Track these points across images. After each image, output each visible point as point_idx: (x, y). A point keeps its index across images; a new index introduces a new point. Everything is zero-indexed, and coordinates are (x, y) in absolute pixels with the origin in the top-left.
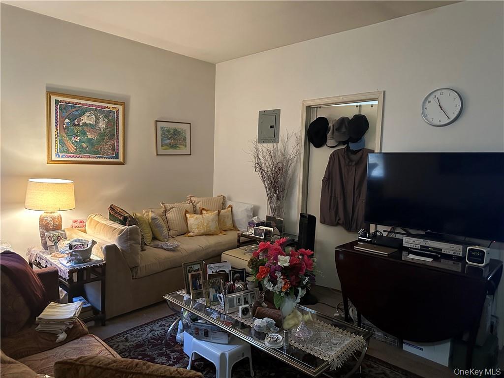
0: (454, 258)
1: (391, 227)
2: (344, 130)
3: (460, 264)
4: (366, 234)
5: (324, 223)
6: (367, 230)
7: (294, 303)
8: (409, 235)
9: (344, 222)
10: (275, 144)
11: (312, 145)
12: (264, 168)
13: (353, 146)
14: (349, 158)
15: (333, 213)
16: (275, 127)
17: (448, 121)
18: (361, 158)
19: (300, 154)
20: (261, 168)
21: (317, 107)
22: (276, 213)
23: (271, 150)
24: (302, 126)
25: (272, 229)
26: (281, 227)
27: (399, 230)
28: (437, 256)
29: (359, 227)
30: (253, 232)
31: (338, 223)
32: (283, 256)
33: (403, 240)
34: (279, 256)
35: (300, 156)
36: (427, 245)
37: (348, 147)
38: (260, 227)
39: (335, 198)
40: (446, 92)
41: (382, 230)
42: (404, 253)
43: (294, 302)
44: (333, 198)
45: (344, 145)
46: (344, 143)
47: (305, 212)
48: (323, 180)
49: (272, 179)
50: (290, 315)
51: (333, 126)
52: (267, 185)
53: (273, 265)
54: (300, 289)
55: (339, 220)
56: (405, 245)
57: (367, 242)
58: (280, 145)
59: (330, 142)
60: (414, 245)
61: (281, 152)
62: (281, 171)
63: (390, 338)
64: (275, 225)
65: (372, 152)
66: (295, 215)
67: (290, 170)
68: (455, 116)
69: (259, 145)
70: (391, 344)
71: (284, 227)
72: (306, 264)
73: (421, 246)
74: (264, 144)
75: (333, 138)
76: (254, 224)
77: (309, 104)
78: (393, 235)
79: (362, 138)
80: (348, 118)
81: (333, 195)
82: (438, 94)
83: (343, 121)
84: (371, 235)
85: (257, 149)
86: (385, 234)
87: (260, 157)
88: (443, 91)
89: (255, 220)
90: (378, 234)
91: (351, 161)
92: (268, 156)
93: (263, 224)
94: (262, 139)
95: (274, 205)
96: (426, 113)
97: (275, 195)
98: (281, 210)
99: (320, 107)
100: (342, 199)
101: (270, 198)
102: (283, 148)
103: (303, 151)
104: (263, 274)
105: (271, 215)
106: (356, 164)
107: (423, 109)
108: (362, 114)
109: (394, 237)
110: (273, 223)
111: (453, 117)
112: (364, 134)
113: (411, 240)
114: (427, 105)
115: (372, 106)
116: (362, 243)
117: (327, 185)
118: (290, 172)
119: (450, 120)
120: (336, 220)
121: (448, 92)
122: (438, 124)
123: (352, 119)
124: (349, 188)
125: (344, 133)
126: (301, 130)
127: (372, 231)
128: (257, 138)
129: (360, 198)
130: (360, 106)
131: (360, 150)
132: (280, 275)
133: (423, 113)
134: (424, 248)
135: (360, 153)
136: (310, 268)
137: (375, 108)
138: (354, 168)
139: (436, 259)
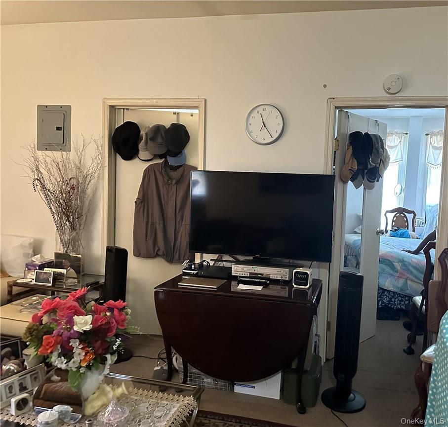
0: (282, 282)
1: (218, 255)
2: (160, 140)
3: (287, 288)
4: (191, 265)
5: (139, 257)
6: (192, 260)
7: (99, 377)
8: (238, 262)
9: (165, 253)
10: (64, 153)
11: (119, 158)
12: (49, 186)
13: (172, 161)
14: (168, 175)
15: (151, 242)
16: (63, 129)
17: (271, 140)
18: (182, 175)
19: (103, 167)
20: (43, 186)
21: (124, 109)
22: (70, 247)
23: (59, 160)
24: (104, 131)
25: (64, 271)
26: (78, 266)
27: (226, 257)
28: (266, 283)
29: (182, 258)
30: (34, 277)
31: (157, 254)
32: (81, 317)
33: (231, 268)
34: (75, 317)
35: (103, 170)
36: (256, 272)
37: (166, 162)
38: (45, 269)
39: (153, 224)
40: (269, 109)
41: (209, 258)
42: (233, 283)
43: (100, 374)
44: (150, 224)
45: (161, 158)
46: (161, 157)
47: (112, 245)
48: (136, 202)
49: (61, 201)
50: (94, 394)
51: (146, 134)
52: (54, 210)
53: (66, 332)
54: (108, 356)
55: (159, 250)
56: (234, 274)
57: (193, 275)
58: (72, 155)
59: (143, 154)
60: (243, 273)
61: (75, 164)
62: (76, 191)
63: (221, 383)
64: (69, 264)
65: (195, 169)
66: (99, 248)
67: (89, 189)
68: (277, 135)
69: (40, 153)
70: (221, 389)
71: (83, 265)
72: (116, 322)
73: (250, 273)
74: (47, 152)
75: (146, 149)
76: (35, 266)
77: (113, 103)
78: (220, 264)
79: (183, 151)
80: (164, 126)
81: (150, 221)
82: (261, 109)
83: (158, 129)
84: (197, 266)
85: (36, 159)
86: (212, 263)
87: (41, 170)
88: (266, 107)
89: (37, 260)
90: (204, 263)
91: (170, 178)
92: (54, 169)
93: (50, 265)
94: (44, 144)
95: (67, 237)
96: (251, 130)
97: (67, 223)
98: (77, 243)
99: (128, 109)
100: (162, 225)
101: (60, 228)
102: (78, 159)
103: (106, 164)
104: (51, 347)
105: (61, 250)
106: (177, 183)
107: (247, 124)
108: (181, 123)
109: (222, 265)
110: (65, 262)
111: (275, 136)
112: (184, 147)
113: (240, 267)
114: (251, 121)
115: (192, 115)
116: (186, 277)
117: (142, 209)
118: (89, 191)
119: (273, 139)
120: (154, 251)
121: (271, 108)
122: (263, 142)
123: (169, 128)
124: (170, 210)
125: (161, 144)
126: (103, 136)
127: (198, 261)
128: (36, 143)
129: (183, 223)
130: (178, 114)
131: (181, 166)
132: (78, 343)
133: (247, 129)
134: (253, 275)
135: (181, 169)
136: (122, 325)
137: (196, 118)
138: (175, 187)
139: (265, 285)
